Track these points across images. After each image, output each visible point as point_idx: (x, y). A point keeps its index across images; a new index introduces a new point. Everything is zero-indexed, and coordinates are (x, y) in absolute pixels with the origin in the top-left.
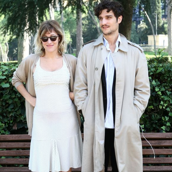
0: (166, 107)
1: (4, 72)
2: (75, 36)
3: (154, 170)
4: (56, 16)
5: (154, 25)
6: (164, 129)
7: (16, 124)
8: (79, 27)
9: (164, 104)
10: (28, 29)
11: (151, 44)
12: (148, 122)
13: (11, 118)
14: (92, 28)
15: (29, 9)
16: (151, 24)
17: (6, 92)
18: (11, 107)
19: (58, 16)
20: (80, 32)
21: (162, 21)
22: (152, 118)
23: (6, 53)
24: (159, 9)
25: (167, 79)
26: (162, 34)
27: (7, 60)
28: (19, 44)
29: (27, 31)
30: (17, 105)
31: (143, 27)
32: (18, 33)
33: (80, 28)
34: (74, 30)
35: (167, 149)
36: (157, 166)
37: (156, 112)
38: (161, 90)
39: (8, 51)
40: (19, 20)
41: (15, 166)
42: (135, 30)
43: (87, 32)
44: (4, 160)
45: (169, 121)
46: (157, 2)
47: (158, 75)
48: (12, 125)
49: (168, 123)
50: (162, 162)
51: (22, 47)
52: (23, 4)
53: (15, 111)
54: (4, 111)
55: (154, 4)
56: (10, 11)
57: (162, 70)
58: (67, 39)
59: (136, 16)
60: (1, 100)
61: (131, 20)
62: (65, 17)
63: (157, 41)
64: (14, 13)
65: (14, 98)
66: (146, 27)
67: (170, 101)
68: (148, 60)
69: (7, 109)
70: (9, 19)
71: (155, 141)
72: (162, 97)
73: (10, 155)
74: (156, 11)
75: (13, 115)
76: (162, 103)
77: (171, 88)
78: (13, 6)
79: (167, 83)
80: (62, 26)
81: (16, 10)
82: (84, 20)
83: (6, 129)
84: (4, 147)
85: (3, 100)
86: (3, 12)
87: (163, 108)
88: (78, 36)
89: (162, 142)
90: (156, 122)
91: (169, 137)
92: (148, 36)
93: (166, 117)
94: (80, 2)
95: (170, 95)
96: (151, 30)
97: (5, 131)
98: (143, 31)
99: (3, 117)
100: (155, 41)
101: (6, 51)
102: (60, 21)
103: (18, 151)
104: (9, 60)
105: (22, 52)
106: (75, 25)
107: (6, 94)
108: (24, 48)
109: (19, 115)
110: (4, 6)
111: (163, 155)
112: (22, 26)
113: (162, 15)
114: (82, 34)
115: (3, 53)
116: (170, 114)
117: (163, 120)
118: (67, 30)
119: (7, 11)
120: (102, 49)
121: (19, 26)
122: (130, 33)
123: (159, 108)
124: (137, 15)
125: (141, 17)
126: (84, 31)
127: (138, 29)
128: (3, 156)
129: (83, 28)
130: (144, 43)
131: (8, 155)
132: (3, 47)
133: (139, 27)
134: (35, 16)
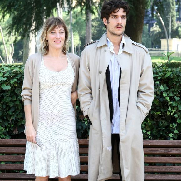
0: (174, 114)
1: (6, 74)
2: (84, 39)
3: (160, 179)
4: (65, 16)
5: (168, 28)
6: (171, 136)
7: (17, 128)
8: (88, 28)
9: (172, 110)
10: (34, 29)
11: (164, 48)
12: (155, 129)
13: (12, 121)
14: (102, 30)
15: (36, 9)
16: (164, 27)
17: (7, 95)
18: (12, 110)
19: (67, 17)
20: (89, 34)
21: (176, 24)
22: (159, 125)
23: (11, 54)
24: (173, 11)
25: (176, 84)
26: (176, 38)
27: (12, 62)
28: (24, 46)
29: (32, 31)
30: (18, 108)
31: (156, 31)
32: (23, 34)
33: (90, 30)
34: (83, 32)
35: (173, 157)
36: (163, 175)
37: (164, 119)
38: (169, 96)
39: (13, 52)
40: (25, 20)
41: (15, 172)
42: (148, 33)
43: (97, 35)
44: (4, 166)
45: (177, 128)
46: (171, 4)
47: (167, 80)
48: (13, 129)
49: (176, 130)
50: (169, 171)
51: (28, 49)
52: (29, 3)
53: (16, 114)
54: (5, 114)
55: (168, 7)
56: (15, 10)
57: (170, 75)
58: (76, 41)
59: (148, 18)
60: (2, 102)
61: (142, 23)
62: (74, 17)
63: (170, 45)
64: (19, 12)
65: (15, 101)
66: (159, 31)
67: (179, 107)
68: (160, 65)
69: (8, 112)
70: (14, 19)
71: (161, 148)
72: (170, 103)
73: (9, 160)
74: (170, 13)
75: (14, 119)
76: (170, 109)
77: (179, 93)
78: (18, 5)
79: (175, 88)
80: (71, 27)
81: (22, 9)
82: (94, 21)
83: (6, 134)
84: (3, 152)
85: (3, 103)
86: (7, 11)
87: (170, 114)
88: (87, 39)
89: (168, 150)
90: (163, 129)
91: (176, 144)
92: (161, 40)
93: (174, 124)
94: (89, 2)
95: (178, 100)
96: (165, 34)
97: (5, 135)
98: (156, 35)
99: (4, 120)
100: (168, 45)
101: (11, 52)
102: (68, 22)
103: (18, 156)
104: (14, 62)
105: (27, 54)
106: (84, 26)
107: (7, 97)
108: (30, 49)
109: (20, 119)
110: (8, 4)
111: (170, 164)
112: (28, 26)
113: (177, 18)
114: (91, 36)
115: (8, 54)
116: (178, 121)
117: (170, 127)
118: (76, 32)
119: (12, 10)
120: (105, 51)
121: (24, 26)
122: (142, 36)
123: (167, 115)
124: (150, 17)
125: (154, 20)
126: (94, 33)
127: (151, 32)
128: (3, 161)
129: (92, 30)
130: (157, 48)
131: (8, 160)
132: (9, 48)
133: (151, 30)
134: (42, 16)
